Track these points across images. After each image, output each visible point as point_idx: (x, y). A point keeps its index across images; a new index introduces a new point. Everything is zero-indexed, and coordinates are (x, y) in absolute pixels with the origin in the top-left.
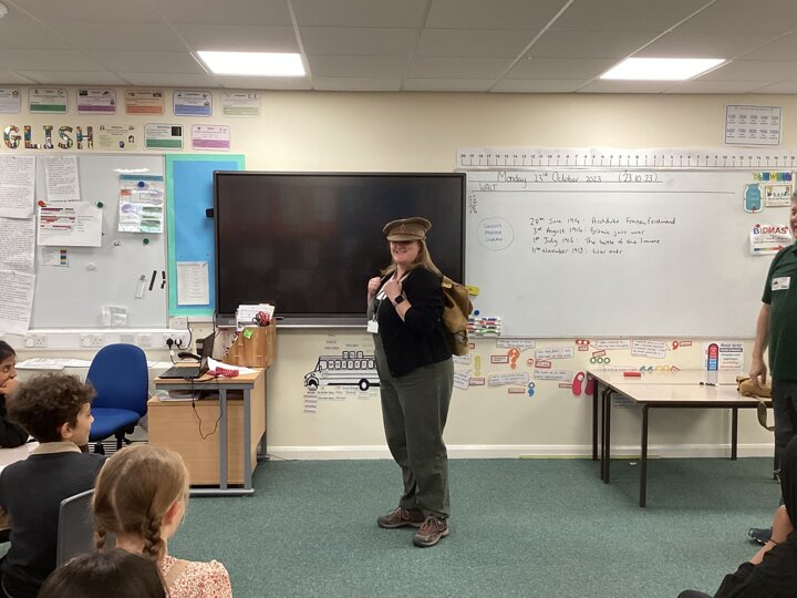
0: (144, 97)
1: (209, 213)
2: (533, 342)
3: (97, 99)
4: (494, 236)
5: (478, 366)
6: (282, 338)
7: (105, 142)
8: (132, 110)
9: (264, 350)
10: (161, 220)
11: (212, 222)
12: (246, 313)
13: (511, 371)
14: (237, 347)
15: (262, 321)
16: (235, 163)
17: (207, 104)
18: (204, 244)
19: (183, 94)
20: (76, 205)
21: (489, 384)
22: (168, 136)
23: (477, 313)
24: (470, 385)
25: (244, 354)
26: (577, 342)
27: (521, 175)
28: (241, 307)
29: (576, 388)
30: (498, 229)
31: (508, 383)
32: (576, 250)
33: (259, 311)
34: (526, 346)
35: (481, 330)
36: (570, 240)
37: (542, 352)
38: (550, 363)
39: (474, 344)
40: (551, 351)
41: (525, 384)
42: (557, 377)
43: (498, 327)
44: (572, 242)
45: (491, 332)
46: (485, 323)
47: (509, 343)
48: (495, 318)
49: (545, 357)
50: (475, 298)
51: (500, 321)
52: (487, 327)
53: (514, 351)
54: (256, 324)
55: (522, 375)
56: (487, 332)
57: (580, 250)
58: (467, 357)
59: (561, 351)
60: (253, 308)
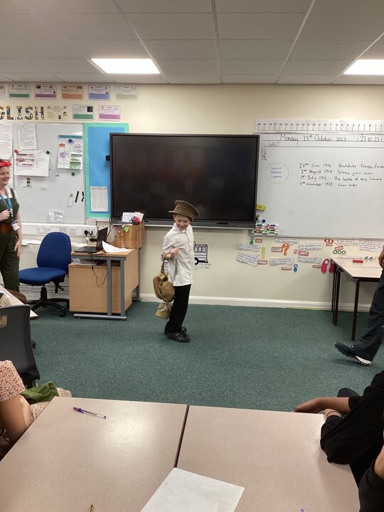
0: (72, 88)
1: (108, 158)
2: (298, 240)
3: (46, 90)
4: (277, 175)
5: (263, 253)
6: (149, 232)
7: (51, 116)
8: (65, 96)
9: (135, 239)
10: (81, 162)
11: (109, 163)
12: (127, 217)
13: (283, 257)
14: (121, 236)
15: (135, 222)
16: (123, 129)
17: (107, 93)
18: (104, 176)
19: (94, 87)
20: (34, 153)
21: (270, 264)
22: (85, 112)
23: (264, 221)
24: (258, 264)
25: (124, 240)
26: (325, 241)
27: (295, 137)
28: (124, 213)
29: (323, 268)
30: (279, 170)
31: (281, 264)
32: (328, 184)
33: (134, 216)
34: (294, 242)
35: (266, 231)
36: (324, 178)
37: (303, 246)
38: (308, 253)
39: (261, 240)
40: (309, 246)
41: (292, 265)
42: (312, 262)
43: (276, 230)
44: (326, 179)
45: (272, 233)
46: (268, 227)
47: (283, 240)
48: (274, 224)
49: (305, 249)
50: (263, 212)
51: (278, 226)
52: (270, 230)
53: (286, 245)
54: (131, 223)
55: (290, 259)
56: (269, 233)
57: (330, 184)
58: (257, 247)
59: (315, 245)
60: (131, 214)
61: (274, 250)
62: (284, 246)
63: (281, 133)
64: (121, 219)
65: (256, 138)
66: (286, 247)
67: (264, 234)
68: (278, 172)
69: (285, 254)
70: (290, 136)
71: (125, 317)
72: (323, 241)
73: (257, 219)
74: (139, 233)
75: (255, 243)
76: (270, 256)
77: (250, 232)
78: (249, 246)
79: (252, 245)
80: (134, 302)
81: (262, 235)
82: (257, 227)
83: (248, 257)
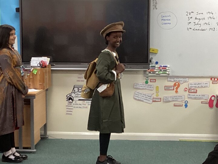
1: (17, 10)
2: (187, 79)
4: (167, 22)
5: (157, 92)
6: (55, 75)
9: (43, 80)
11: (19, 14)
12: (35, 61)
13: (175, 94)
14: (30, 79)
15: (43, 66)
21: (164, 101)
23: (157, 63)
24: (153, 101)
25: (33, 82)
28: (33, 58)
29: (211, 104)
30: (169, 18)
31: (173, 101)
32: (211, 29)
33: (41, 60)
34: (184, 81)
35: (159, 72)
36: (208, 24)
37: (192, 84)
38: (197, 90)
39: (155, 80)
40: (197, 84)
41: (183, 101)
42: (200, 98)
43: (168, 70)
44: (209, 24)
45: (164, 73)
46: (161, 68)
47: (174, 79)
48: (166, 65)
49: (194, 87)
50: (156, 55)
51: (169, 67)
52: (162, 70)
53: (177, 84)
54: (39, 67)
55: (181, 97)
56: (162, 73)
57: (213, 29)
58: (151, 87)
59: (202, 84)
60: (38, 59)
61: (167, 88)
62: (175, 85)
64: (30, 64)
66: (177, 86)
67: (157, 74)
68: (168, 20)
69: (177, 92)
71: (35, 150)
72: (210, 79)
73: (151, 61)
74: (46, 76)
75: (149, 83)
77: (145, 73)
78: (144, 86)
79: (147, 85)
80: (42, 139)
81: (155, 75)
82: (151, 68)
83: (144, 96)
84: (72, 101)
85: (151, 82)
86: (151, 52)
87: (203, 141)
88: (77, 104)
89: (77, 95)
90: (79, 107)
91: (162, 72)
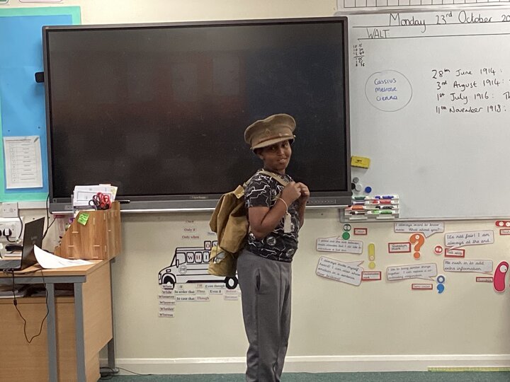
1: (39, 77)
2: (440, 226)
4: (387, 94)
5: (372, 257)
6: (129, 226)
9: (102, 239)
11: (43, 88)
12: (83, 195)
13: (414, 262)
14: (71, 235)
15: (101, 204)
16: (69, 17)
18: (34, 115)
21: (388, 279)
23: (368, 190)
24: (362, 280)
25: (80, 243)
26: (497, 224)
27: (418, 17)
28: (76, 187)
29: (498, 282)
30: (392, 85)
31: (410, 278)
32: (492, 107)
33: (98, 192)
34: (432, 231)
35: (373, 211)
36: (484, 96)
37: (453, 237)
38: (464, 250)
39: (366, 229)
40: (465, 236)
41: (434, 278)
42: (474, 269)
43: (395, 207)
44: (487, 98)
45: (387, 213)
46: (379, 202)
47: (411, 227)
48: (390, 195)
49: (457, 243)
50: (365, 172)
51: (397, 199)
52: (382, 207)
53: (417, 237)
54: (93, 207)
55: (428, 267)
56: (382, 213)
57: (497, 107)
58: (357, 245)
59: (477, 235)
60: (91, 190)
61: (394, 248)
62: (413, 240)
63: (391, 12)
64: (70, 201)
65: (339, 24)
66: (417, 242)
67: (370, 216)
68: (390, 89)
69: (417, 256)
70: (408, 16)
72: (492, 226)
73: (353, 186)
75: (352, 237)
76: (387, 263)
77: (342, 213)
78: (341, 244)
79: (347, 241)
80: (106, 376)
81: (366, 218)
82: (355, 203)
83: (339, 267)
84: (172, 285)
85: (355, 234)
86: (353, 166)
87: (484, 370)
88: (184, 292)
89: (183, 272)
90: (190, 299)
91: (380, 212)
